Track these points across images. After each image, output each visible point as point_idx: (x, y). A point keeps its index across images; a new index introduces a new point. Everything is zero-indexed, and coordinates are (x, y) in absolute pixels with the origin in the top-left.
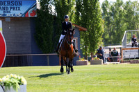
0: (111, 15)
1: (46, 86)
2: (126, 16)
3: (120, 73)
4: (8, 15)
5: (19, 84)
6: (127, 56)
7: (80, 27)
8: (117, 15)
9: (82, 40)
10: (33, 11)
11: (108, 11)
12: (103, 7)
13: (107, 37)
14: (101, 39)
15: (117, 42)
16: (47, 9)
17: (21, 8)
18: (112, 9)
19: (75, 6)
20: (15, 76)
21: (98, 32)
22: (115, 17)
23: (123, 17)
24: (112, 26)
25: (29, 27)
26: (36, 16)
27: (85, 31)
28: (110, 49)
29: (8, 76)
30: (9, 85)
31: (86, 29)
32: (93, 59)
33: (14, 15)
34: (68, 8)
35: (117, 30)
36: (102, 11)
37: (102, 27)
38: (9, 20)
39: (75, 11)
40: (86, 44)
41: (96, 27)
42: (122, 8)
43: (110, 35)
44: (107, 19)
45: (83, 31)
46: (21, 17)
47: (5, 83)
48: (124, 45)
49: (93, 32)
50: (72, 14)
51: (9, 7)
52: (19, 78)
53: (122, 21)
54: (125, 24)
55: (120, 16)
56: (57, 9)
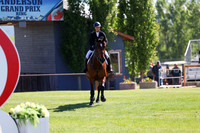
0: (170, 18)
1: (77, 119)
2: (191, 19)
3: (182, 100)
4: (23, 18)
5: (39, 116)
6: (192, 77)
7: (125, 35)
8: (178, 18)
9: (128, 54)
10: (58, 12)
11: (165, 12)
12: (158, 7)
13: (164, 48)
14: (154, 52)
15: (177, 56)
16: (78, 9)
17: (42, 7)
18: (171, 9)
19: (117, 5)
20: (33, 105)
21: (150, 42)
22: (175, 20)
23: (186, 21)
24: (170, 34)
25: (53, 35)
26: (62, 19)
27: (132, 41)
28: (168, 66)
29: (22, 104)
30: (24, 118)
31: (133, 38)
32: (143, 81)
33: (31, 18)
34: (108, 8)
35: (178, 38)
36: (156, 12)
37: (157, 35)
38: (24, 25)
39: (117, 13)
40: (134, 59)
41: (148, 35)
42: (185, 8)
43: (168, 47)
44: (164, 23)
45: (130, 40)
46: (41, 21)
47: (18, 115)
48: (188, 60)
49: (143, 41)
50: (114, 16)
51: (24, 6)
52: (39, 108)
53: (185, 27)
54: (189, 30)
55: (183, 19)
56: (93, 9)
